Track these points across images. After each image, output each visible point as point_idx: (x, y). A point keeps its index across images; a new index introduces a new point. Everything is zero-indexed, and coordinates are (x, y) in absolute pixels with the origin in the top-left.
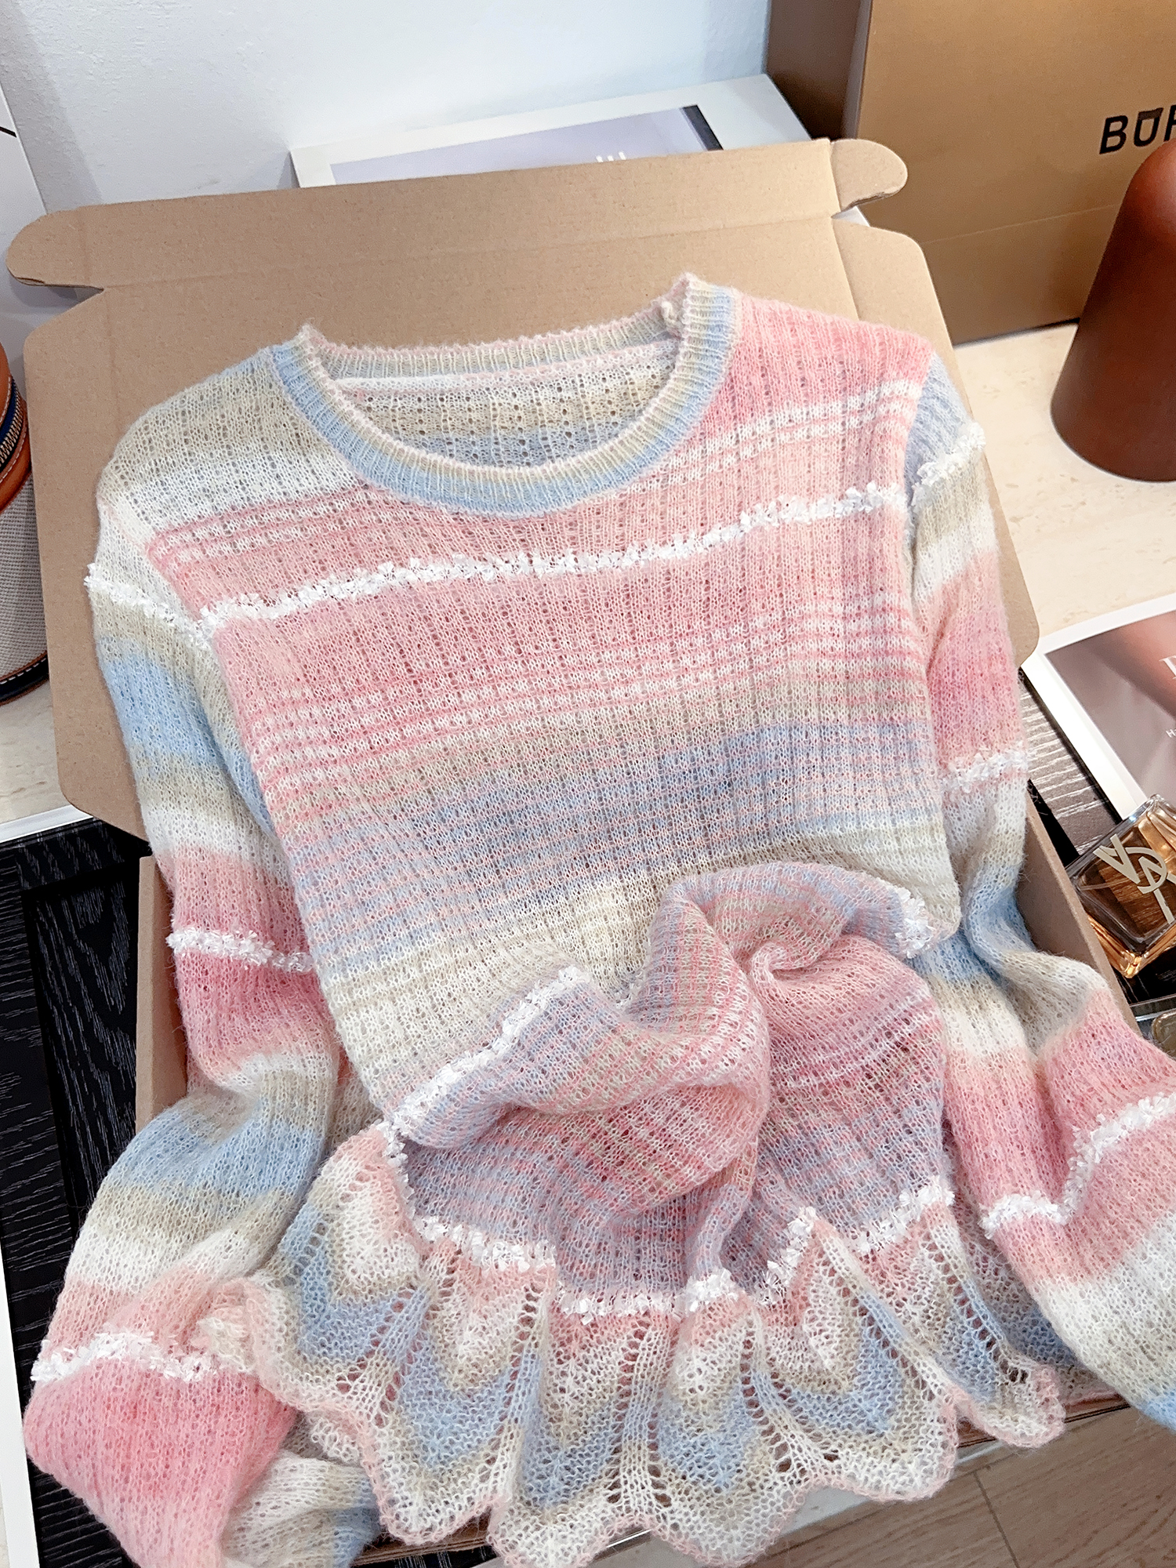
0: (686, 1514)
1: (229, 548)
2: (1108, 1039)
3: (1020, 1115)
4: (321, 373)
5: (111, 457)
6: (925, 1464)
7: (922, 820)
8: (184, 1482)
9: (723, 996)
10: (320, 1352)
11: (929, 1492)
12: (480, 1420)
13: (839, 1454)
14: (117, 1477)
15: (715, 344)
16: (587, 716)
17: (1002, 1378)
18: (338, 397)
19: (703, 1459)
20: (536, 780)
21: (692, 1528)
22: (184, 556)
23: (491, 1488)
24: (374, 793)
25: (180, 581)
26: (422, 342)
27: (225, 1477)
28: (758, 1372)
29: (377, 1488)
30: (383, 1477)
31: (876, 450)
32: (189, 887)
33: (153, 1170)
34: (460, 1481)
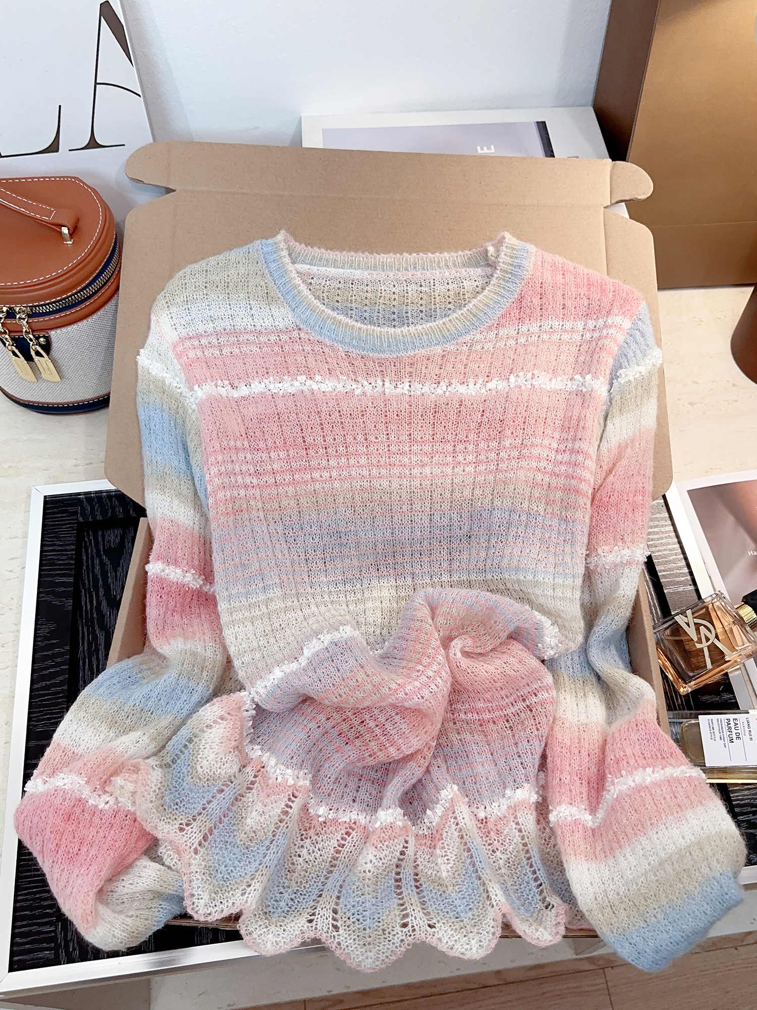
0: (346, 938)
1: (218, 352)
2: (644, 728)
3: (586, 761)
4: (287, 260)
5: (163, 290)
6: (481, 941)
7: (570, 581)
8: (86, 860)
9: (428, 661)
10: (175, 808)
11: (477, 957)
12: (249, 862)
13: (436, 926)
14: (53, 849)
15: (515, 276)
16: (395, 485)
17: (540, 905)
18: (294, 274)
19: (361, 911)
20: (359, 517)
21: (347, 946)
22: (191, 354)
23: (245, 900)
24: (269, 507)
25: (188, 367)
26: (347, 249)
27: (107, 862)
28: (406, 870)
29: (185, 886)
30: (190, 881)
31: (596, 356)
32: (162, 540)
33: (109, 691)
34: (231, 893)
